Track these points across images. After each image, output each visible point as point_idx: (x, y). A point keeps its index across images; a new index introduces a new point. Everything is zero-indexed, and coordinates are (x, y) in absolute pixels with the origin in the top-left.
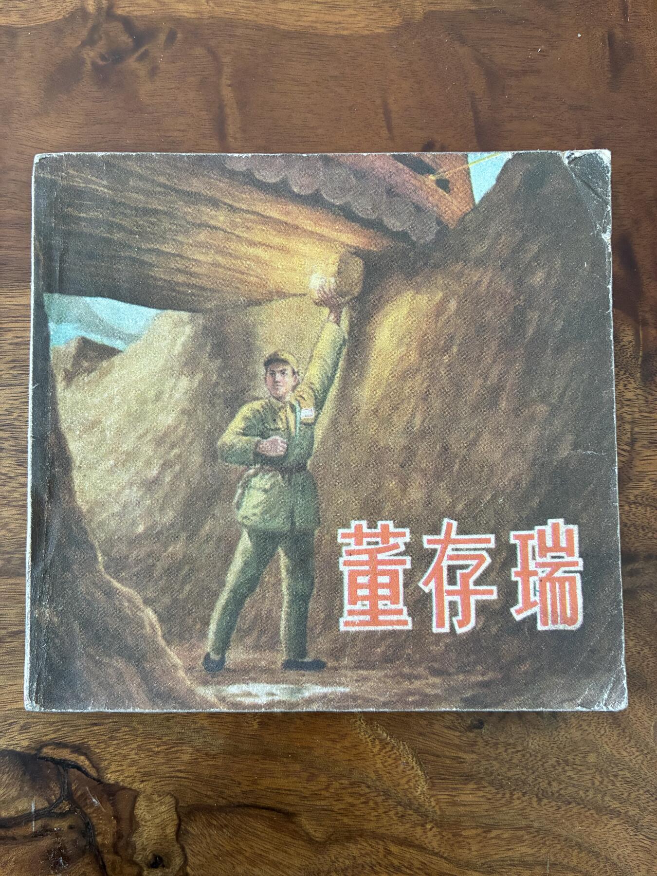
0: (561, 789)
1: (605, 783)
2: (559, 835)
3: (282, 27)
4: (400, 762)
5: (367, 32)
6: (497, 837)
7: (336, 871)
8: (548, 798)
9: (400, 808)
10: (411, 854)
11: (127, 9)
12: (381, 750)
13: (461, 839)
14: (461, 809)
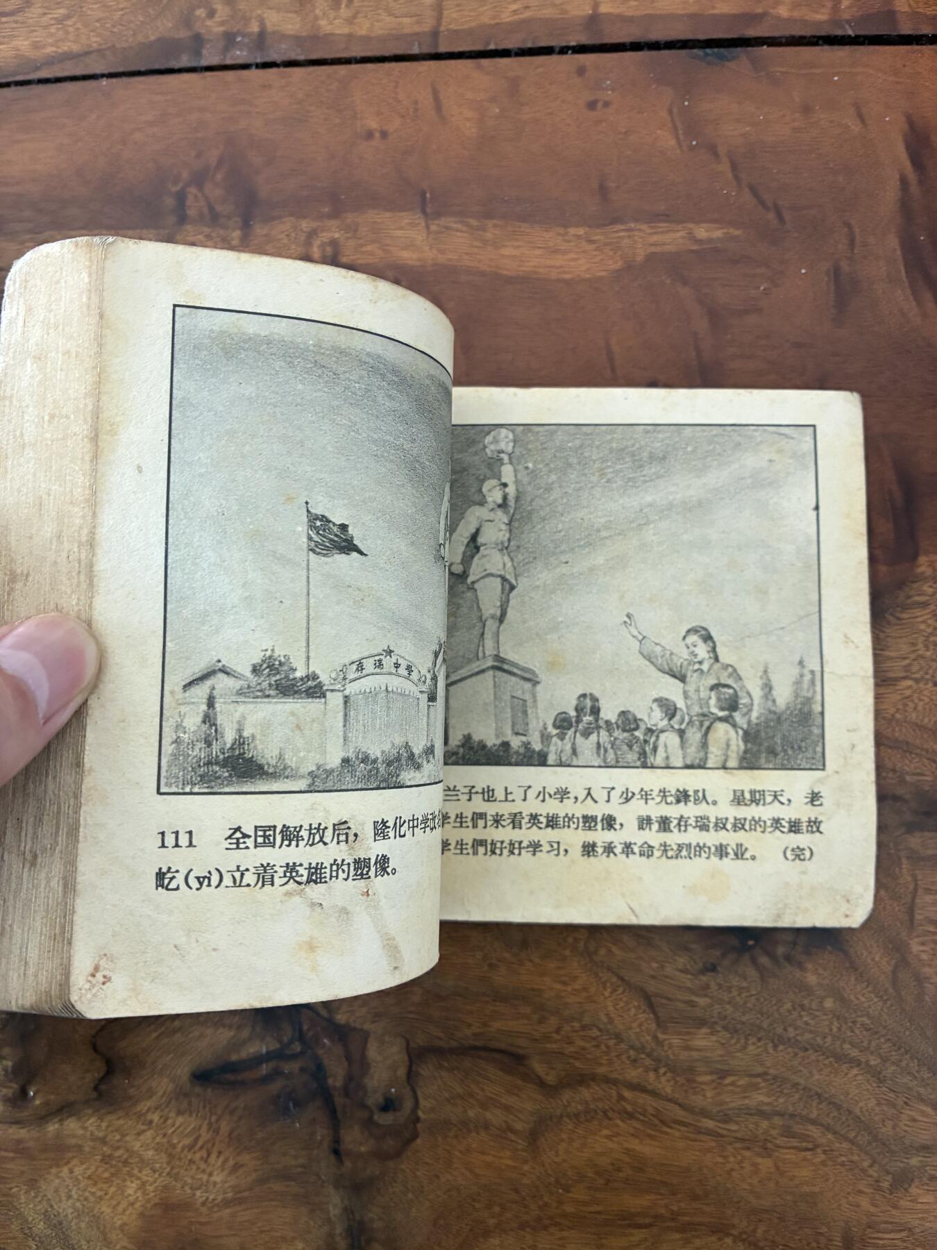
0: (797, 1035)
1: (843, 1029)
2: (797, 1084)
3: (505, 272)
4: (631, 1005)
5: (589, 276)
6: (733, 1084)
7: (568, 1116)
8: (784, 1044)
9: (632, 1053)
10: (643, 1099)
11: (352, 257)
12: (612, 993)
13: (694, 1085)
14: (695, 1054)
